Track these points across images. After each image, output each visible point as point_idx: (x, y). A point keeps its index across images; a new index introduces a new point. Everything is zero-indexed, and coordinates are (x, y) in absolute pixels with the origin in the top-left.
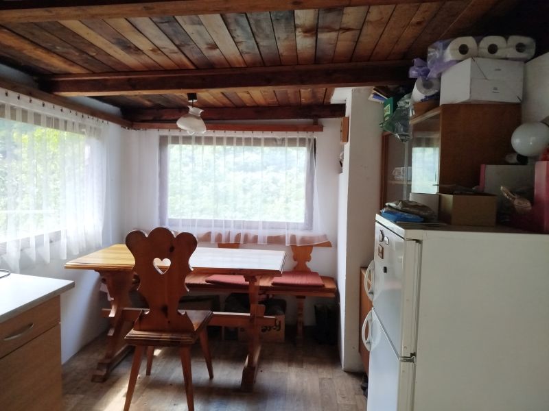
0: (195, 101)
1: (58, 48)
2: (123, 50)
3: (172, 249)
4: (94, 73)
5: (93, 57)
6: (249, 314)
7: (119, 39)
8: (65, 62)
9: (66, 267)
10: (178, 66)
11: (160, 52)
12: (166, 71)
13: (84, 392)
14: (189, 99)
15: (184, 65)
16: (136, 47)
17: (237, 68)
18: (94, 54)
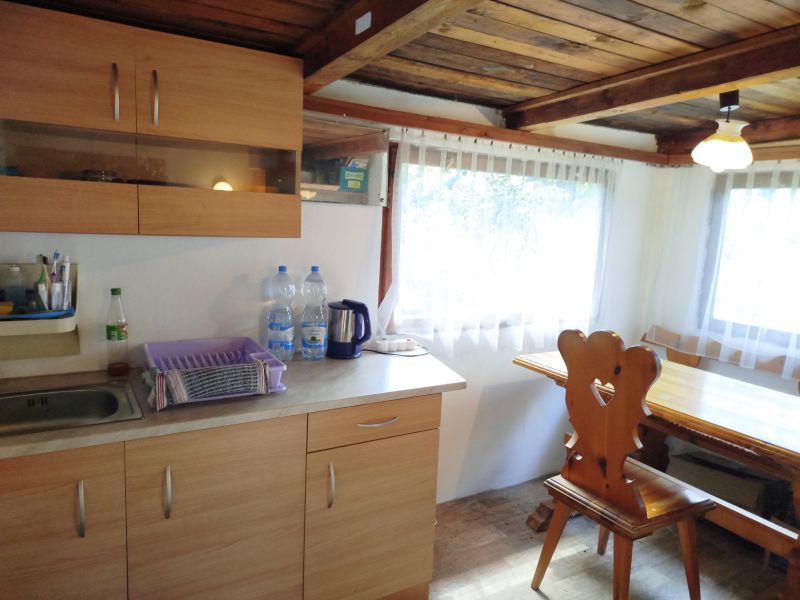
0: (734, 108)
1: (485, 69)
2: (556, 50)
3: (618, 370)
4: (559, 93)
5: (531, 70)
6: (794, 536)
7: (537, 38)
8: (512, 85)
9: (514, 362)
10: (668, 53)
11: (612, 40)
12: (654, 66)
13: (509, 532)
14: (723, 105)
15: (677, 50)
16: (572, 42)
17: (787, 28)
18: (532, 67)
